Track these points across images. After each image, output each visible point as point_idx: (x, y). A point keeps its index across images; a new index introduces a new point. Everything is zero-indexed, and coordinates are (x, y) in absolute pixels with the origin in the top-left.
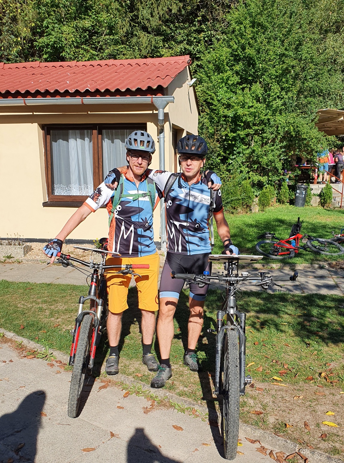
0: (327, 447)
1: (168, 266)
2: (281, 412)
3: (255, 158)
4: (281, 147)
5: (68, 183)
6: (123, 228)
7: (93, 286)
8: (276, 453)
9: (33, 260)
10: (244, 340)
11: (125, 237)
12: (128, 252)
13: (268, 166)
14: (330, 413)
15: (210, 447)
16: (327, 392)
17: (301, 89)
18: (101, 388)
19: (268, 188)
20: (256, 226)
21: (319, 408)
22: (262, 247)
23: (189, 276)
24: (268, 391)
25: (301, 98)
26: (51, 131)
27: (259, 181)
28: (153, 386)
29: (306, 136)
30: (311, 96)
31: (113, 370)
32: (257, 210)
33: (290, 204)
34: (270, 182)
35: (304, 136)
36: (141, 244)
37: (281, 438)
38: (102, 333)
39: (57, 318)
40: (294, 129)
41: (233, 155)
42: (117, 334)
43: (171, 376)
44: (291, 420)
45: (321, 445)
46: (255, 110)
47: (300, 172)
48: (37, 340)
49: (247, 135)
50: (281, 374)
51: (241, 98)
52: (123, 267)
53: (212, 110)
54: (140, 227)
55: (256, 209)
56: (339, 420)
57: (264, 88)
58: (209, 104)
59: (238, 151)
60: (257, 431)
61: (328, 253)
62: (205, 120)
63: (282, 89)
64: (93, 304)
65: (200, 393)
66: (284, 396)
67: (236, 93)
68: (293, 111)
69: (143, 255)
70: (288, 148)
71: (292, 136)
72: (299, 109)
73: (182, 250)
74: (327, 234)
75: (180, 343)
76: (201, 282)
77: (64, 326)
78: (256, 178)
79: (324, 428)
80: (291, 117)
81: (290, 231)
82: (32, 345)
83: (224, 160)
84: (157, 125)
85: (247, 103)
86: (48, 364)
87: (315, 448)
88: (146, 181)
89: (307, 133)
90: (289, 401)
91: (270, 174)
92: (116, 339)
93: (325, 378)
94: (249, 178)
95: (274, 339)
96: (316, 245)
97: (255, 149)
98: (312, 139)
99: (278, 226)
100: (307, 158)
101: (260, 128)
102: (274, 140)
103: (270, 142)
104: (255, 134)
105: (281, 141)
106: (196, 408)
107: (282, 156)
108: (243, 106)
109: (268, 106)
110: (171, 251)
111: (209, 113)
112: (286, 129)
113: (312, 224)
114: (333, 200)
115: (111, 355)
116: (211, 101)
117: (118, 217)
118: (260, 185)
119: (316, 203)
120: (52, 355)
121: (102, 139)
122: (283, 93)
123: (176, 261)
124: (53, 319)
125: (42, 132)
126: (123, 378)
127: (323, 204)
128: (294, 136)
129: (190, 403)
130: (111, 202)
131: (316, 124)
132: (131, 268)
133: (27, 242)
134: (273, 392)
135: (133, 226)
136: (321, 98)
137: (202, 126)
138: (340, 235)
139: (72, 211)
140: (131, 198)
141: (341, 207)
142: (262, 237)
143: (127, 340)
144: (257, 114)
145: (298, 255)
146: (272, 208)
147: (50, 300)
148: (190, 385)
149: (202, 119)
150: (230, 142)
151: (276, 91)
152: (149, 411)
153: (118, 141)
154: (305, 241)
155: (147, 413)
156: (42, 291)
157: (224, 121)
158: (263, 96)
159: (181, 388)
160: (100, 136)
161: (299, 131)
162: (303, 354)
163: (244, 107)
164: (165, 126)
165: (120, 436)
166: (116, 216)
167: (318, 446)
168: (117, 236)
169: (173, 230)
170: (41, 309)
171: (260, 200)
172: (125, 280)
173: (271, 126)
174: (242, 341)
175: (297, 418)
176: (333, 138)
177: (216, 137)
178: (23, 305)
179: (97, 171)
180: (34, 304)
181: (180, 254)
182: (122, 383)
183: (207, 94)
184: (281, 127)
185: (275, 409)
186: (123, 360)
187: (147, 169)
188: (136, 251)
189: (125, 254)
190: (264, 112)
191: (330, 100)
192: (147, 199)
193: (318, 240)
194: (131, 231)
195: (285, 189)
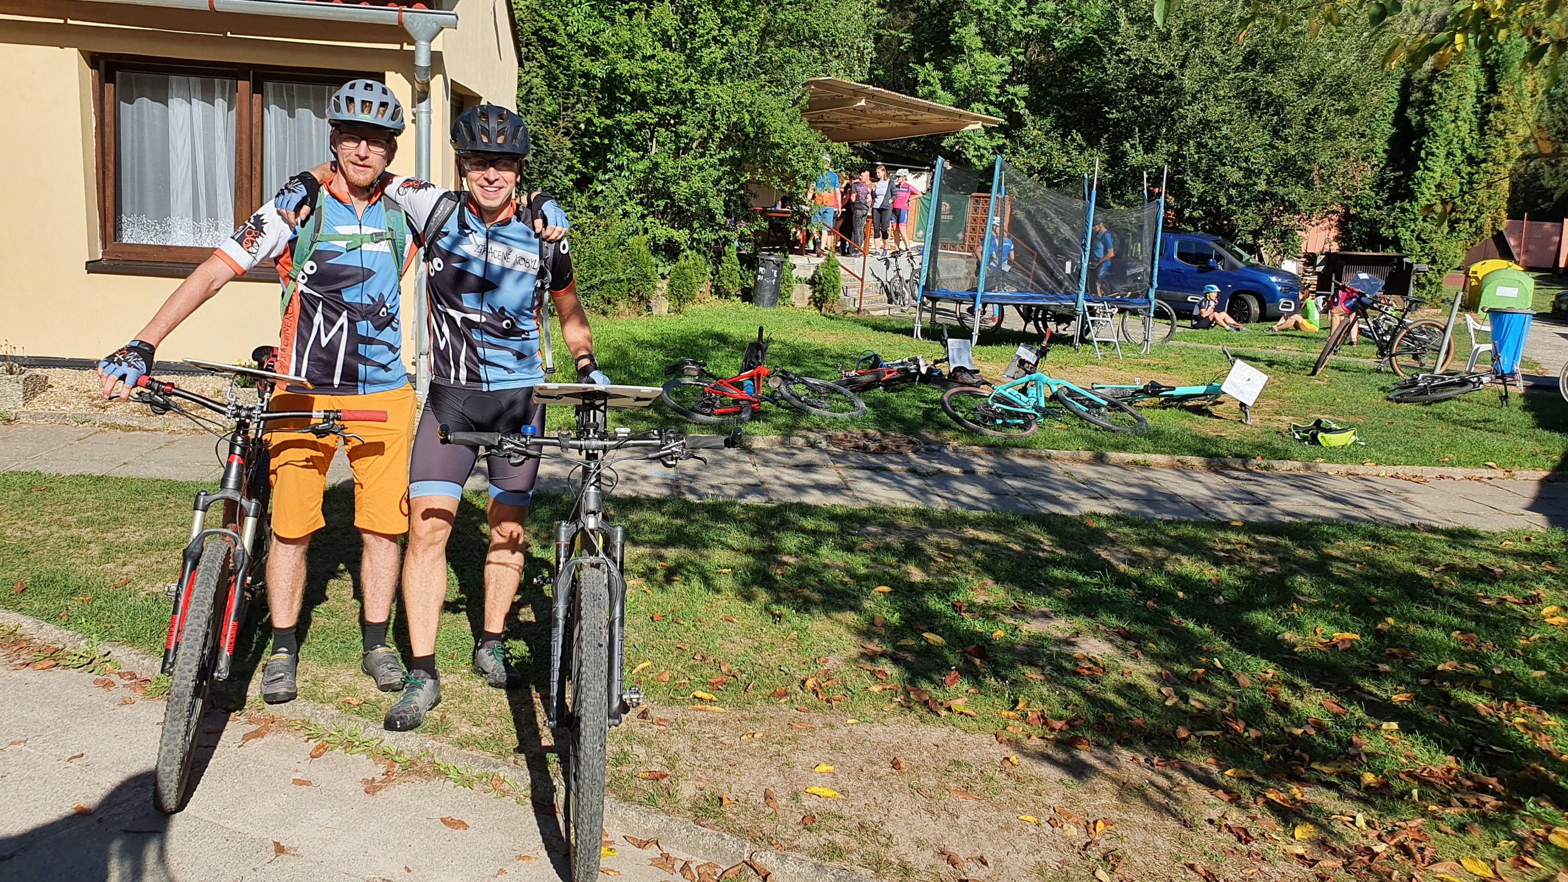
0: (816, 845)
1: (431, 417)
2: (710, 771)
3: (660, 184)
4: (722, 162)
5: (164, 212)
6: (318, 319)
7: (235, 464)
8: (698, 867)
9: (52, 416)
10: (620, 591)
11: (324, 341)
12: (329, 381)
13: (690, 205)
14: (823, 768)
15: (537, 862)
16: (818, 722)
17: (768, 25)
18: (246, 737)
19: (690, 259)
20: (662, 346)
21: (798, 757)
22: (676, 394)
23: (486, 437)
24: (680, 726)
25: (768, 47)
26: (118, 73)
27: (669, 240)
28: (390, 725)
29: (781, 137)
30: (792, 44)
31: (281, 689)
32: (665, 310)
33: (744, 301)
34: (694, 244)
35: (775, 139)
36: (366, 361)
37: (710, 831)
38: (253, 594)
39: (124, 565)
40: (752, 119)
41: (605, 173)
42: (293, 593)
43: (438, 701)
44: (734, 787)
45: (801, 841)
46: (660, 67)
47: (765, 225)
48: (65, 618)
49: (641, 126)
50: (713, 687)
51: (626, 35)
52: (317, 416)
53: (553, 58)
54: (364, 318)
55: (662, 306)
56: (844, 784)
57: (682, 14)
58: (546, 43)
59: (617, 162)
60: (652, 818)
61: (826, 413)
62: (537, 81)
63: (725, 21)
64: (233, 514)
65: (512, 740)
66: (719, 733)
67: (613, 22)
68: (749, 75)
69: (369, 389)
70: (737, 165)
71: (747, 135)
72: (765, 73)
73: (468, 380)
74: (827, 369)
75: (463, 622)
76: (515, 451)
77: (143, 583)
78: (663, 232)
79: (808, 803)
80: (745, 91)
81: (740, 361)
82: (49, 634)
83: (583, 183)
84: (411, 80)
85: (639, 47)
86: (96, 682)
87: (786, 848)
88: (381, 204)
89: (783, 130)
90: (731, 745)
91: (696, 225)
92: (291, 608)
93: (814, 691)
94: (646, 231)
95: (700, 607)
96: (800, 392)
97: (659, 161)
98: (795, 147)
99: (713, 348)
100: (783, 191)
101: (672, 110)
102: (704, 143)
103: (694, 145)
104: (658, 124)
105: (722, 147)
106: (501, 775)
107: (723, 182)
108: (630, 55)
109: (692, 60)
110: (441, 382)
111: (545, 62)
112: (734, 119)
113: (792, 347)
114: (841, 294)
115: (274, 652)
116: (550, 35)
117: (307, 290)
118: (671, 251)
119: (802, 299)
120: (107, 658)
121: (263, 105)
122: (727, 31)
123: (454, 405)
124: (111, 566)
125: (89, 73)
126: (308, 709)
127: (818, 302)
128: (752, 135)
129: (487, 764)
130: (288, 254)
131: (802, 111)
132: (338, 419)
133: (34, 366)
134: (694, 727)
135: (345, 313)
136: (816, 52)
137: (527, 94)
138: (853, 373)
139: (170, 285)
140: (343, 244)
141: (859, 310)
142: (674, 370)
143: (320, 616)
144: (664, 77)
145: (757, 415)
146: (701, 306)
147: (101, 519)
148: (488, 720)
149: (528, 78)
150: (598, 140)
151: (710, 24)
152: (381, 788)
153: (304, 114)
154: (774, 384)
155: (373, 794)
156: (78, 495)
157: (584, 86)
158: (678, 35)
159: (465, 729)
160: (257, 97)
161: (763, 124)
162: (767, 640)
163: (633, 57)
164: (432, 83)
165: (300, 851)
166: (301, 287)
167: (795, 843)
168: (302, 340)
169: (445, 328)
170: (76, 542)
171: (670, 286)
172: (321, 454)
173: (697, 109)
174: (616, 594)
175: (748, 782)
176: (844, 149)
177: (562, 125)
178: (23, 530)
179: (246, 185)
180: (54, 528)
181: (463, 388)
182: (306, 724)
183: (540, 15)
184: (722, 113)
185: (698, 763)
186: (309, 666)
187: (384, 172)
188: (351, 380)
189: (323, 385)
190: (681, 72)
191: (837, 57)
192: (384, 247)
193: (804, 383)
194: (341, 328)
195: (731, 260)
